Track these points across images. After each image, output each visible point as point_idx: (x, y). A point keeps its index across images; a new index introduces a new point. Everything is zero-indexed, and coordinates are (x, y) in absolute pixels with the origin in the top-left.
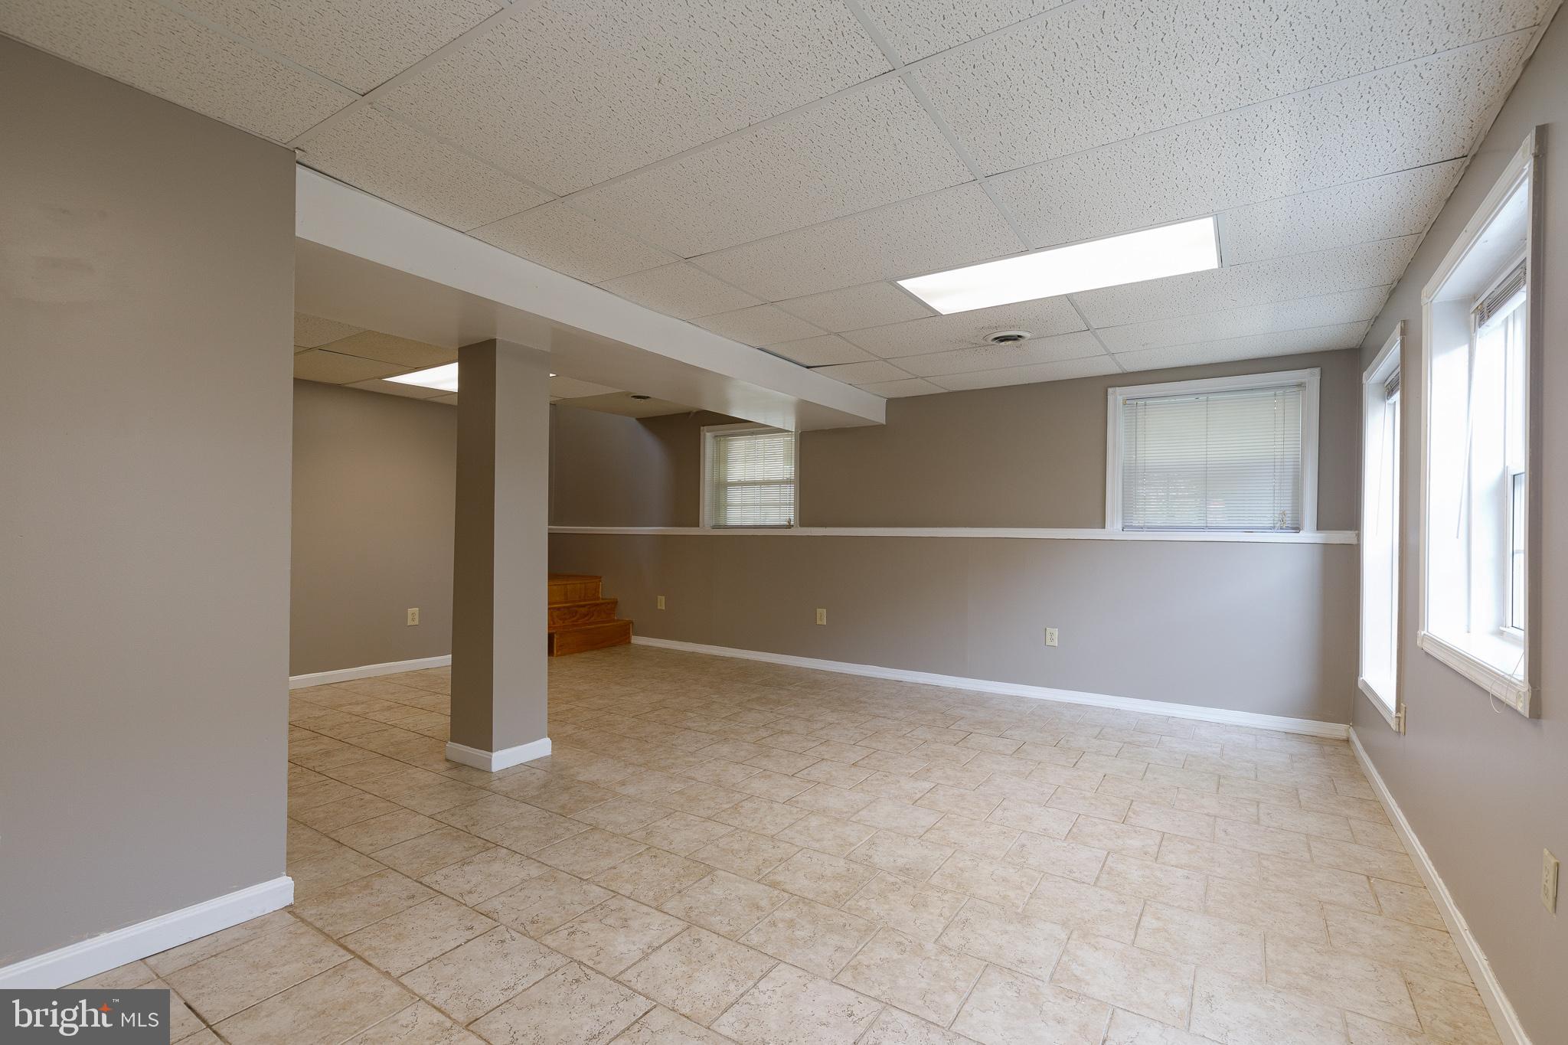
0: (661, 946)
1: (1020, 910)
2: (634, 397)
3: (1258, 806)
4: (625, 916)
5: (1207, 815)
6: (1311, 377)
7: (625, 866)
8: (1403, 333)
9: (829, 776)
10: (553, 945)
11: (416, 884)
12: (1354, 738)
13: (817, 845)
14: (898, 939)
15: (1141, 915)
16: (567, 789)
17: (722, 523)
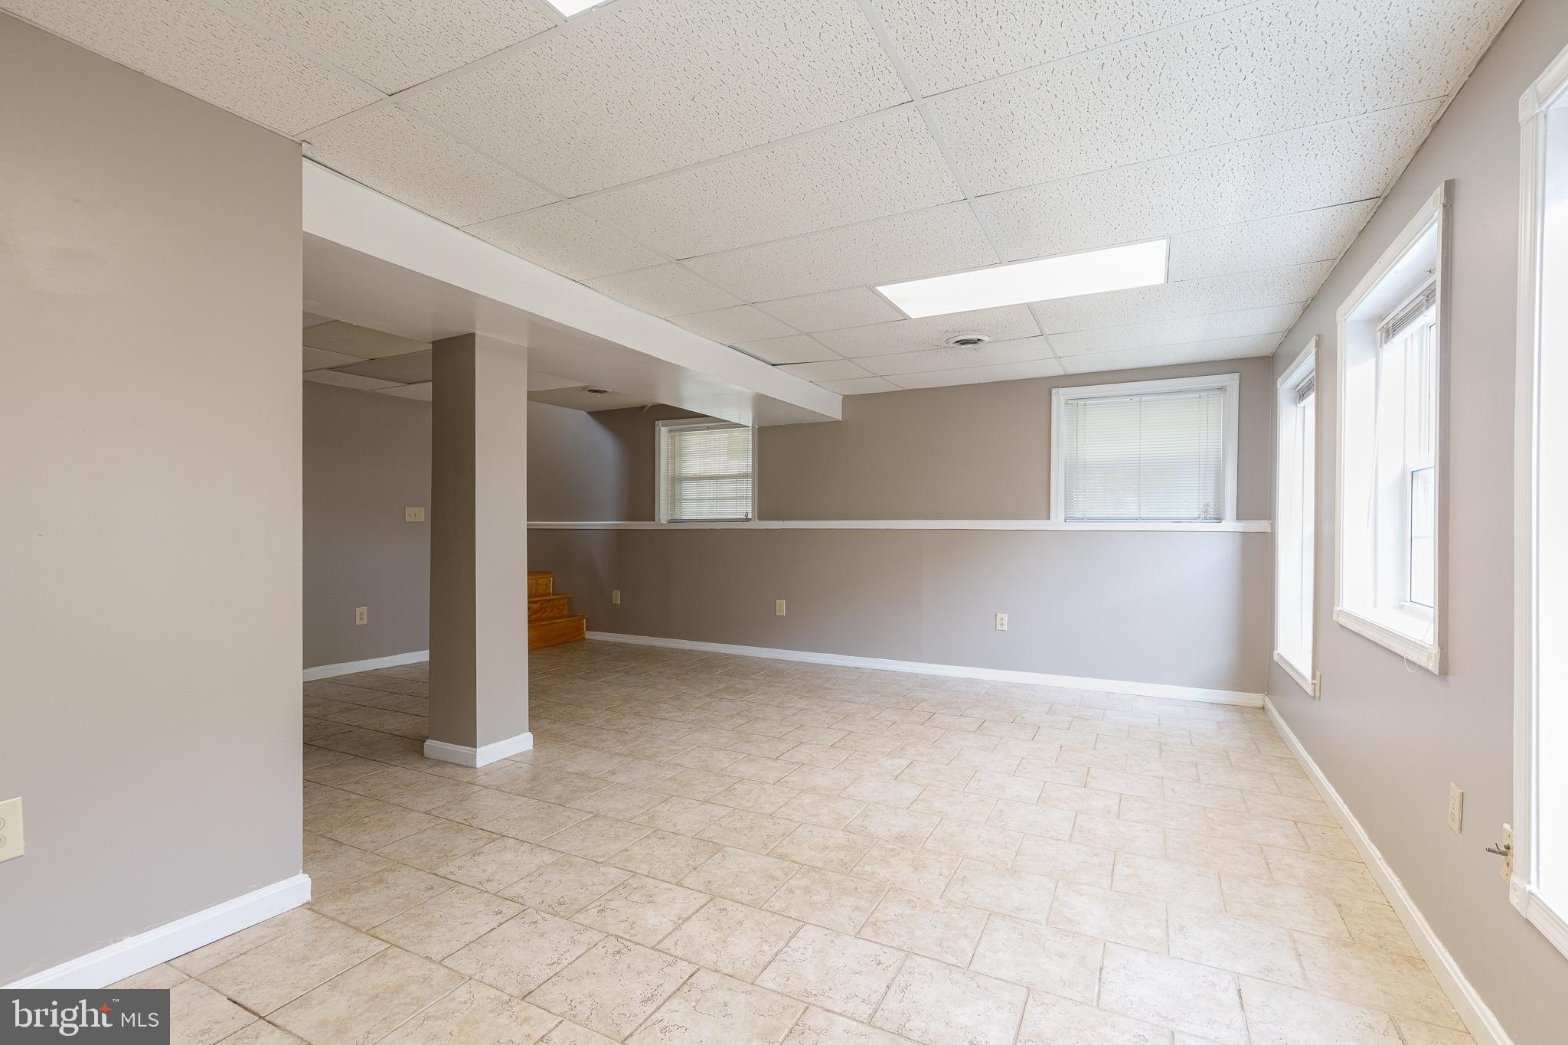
0: (689, 918)
1: (1009, 866)
2: (591, 390)
3: (1196, 767)
4: (648, 893)
5: (1154, 777)
6: (1231, 381)
7: (636, 849)
8: (1318, 345)
9: (811, 757)
10: (587, 922)
11: (431, 876)
12: (1270, 705)
13: (814, 820)
14: (907, 897)
15: (1114, 864)
16: (558, 780)
17: (677, 517)
